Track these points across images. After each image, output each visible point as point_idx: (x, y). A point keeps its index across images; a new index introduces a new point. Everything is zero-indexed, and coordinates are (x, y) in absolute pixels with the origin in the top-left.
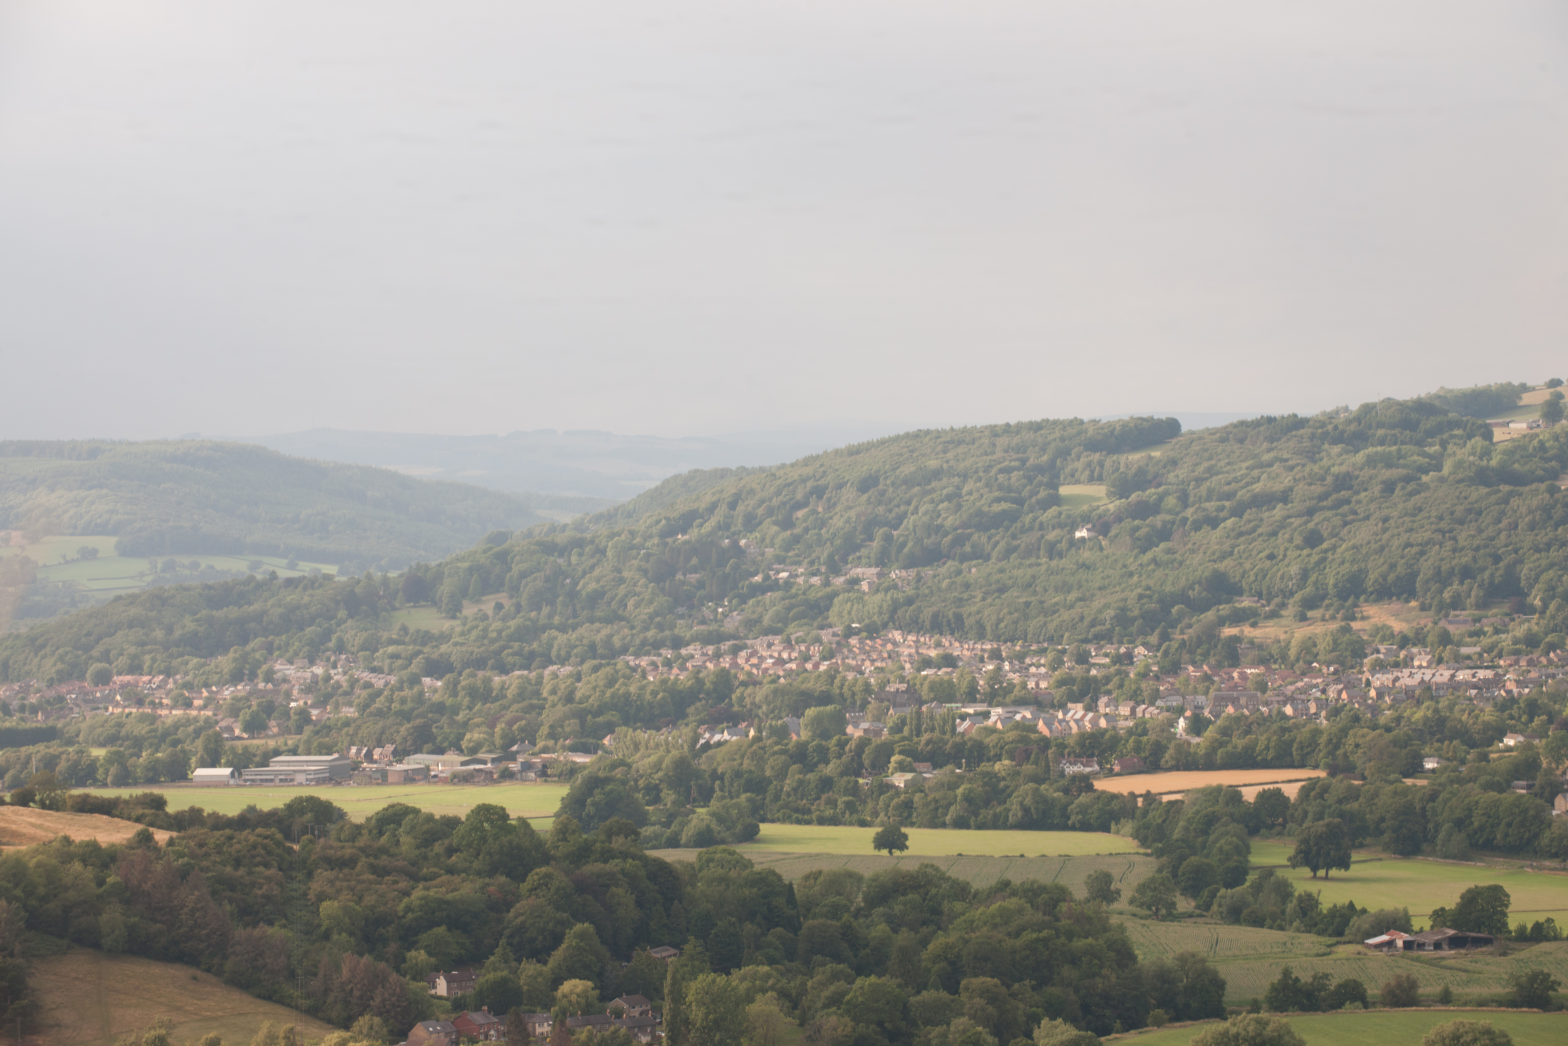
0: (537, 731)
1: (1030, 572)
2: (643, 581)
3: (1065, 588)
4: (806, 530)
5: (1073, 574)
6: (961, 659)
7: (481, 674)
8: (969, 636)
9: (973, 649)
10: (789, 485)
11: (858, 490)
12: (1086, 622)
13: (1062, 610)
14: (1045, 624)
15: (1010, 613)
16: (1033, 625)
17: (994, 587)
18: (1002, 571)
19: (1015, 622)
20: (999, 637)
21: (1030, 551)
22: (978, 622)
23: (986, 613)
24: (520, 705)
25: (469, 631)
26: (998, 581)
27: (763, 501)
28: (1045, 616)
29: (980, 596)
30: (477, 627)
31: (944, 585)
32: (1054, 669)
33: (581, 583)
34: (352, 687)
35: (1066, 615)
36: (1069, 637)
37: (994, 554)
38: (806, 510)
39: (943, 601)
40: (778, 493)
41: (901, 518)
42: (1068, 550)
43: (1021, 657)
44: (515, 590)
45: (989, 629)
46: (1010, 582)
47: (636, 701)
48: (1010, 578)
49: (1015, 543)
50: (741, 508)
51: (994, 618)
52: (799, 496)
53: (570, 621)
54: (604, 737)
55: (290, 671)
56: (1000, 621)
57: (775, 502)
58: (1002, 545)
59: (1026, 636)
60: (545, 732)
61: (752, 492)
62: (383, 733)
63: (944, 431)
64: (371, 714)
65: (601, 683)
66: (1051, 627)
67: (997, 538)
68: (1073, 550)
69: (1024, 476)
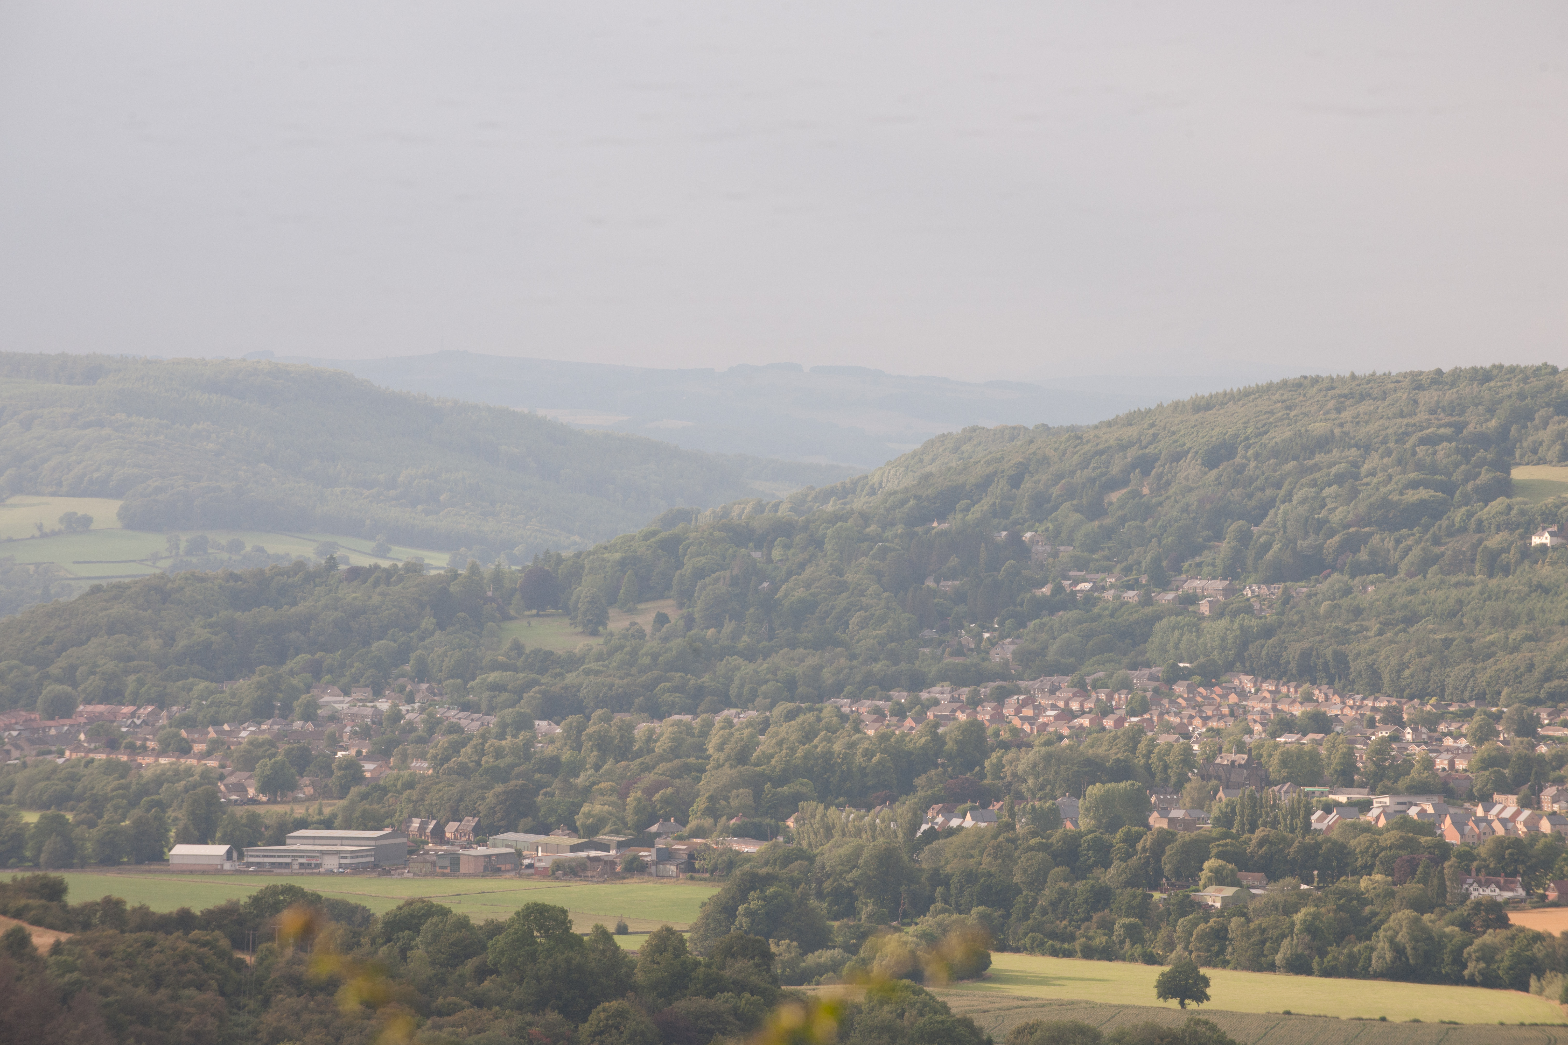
0: (691, 804)
1: (1455, 593)
2: (874, 588)
3: (1508, 620)
4: (1123, 520)
5: (1522, 600)
6: (1340, 722)
7: (618, 717)
8: (1356, 687)
9: (1360, 707)
10: (1101, 453)
11: (1203, 464)
12: (1537, 673)
13: (1500, 654)
14: (1473, 673)
15: (1420, 655)
16: (1454, 674)
17: (1398, 615)
18: (1412, 591)
19: (1428, 670)
20: (1403, 691)
21: (1458, 564)
22: (1370, 667)
23: (1383, 654)
24: (669, 765)
25: (611, 654)
26: (1405, 607)
27: (1060, 476)
28: (1474, 662)
29: (1375, 628)
30: (621, 647)
31: (1323, 609)
32: (1480, 741)
33: (784, 587)
34: (431, 731)
35: (1506, 661)
36: (1509, 695)
37: (1404, 567)
38: (1124, 491)
39: (1318, 634)
40: (1084, 464)
41: (1264, 508)
42: (1518, 563)
43: (1431, 722)
44: (686, 596)
45: (1386, 677)
46: (1423, 609)
47: (841, 765)
48: (1424, 603)
49: (1437, 550)
50: (1027, 485)
51: (1394, 661)
52: (1115, 470)
53: (761, 645)
54: (788, 816)
55: (340, 703)
56: (1403, 666)
57: (1079, 477)
58: (1417, 551)
59: (1443, 691)
60: (702, 807)
61: (1045, 461)
62: (461, 799)
63: (1342, 380)
64: (450, 772)
65: (793, 738)
66: (1483, 678)
67: (1409, 542)
68: (1526, 565)
69: (1458, 450)
